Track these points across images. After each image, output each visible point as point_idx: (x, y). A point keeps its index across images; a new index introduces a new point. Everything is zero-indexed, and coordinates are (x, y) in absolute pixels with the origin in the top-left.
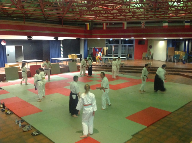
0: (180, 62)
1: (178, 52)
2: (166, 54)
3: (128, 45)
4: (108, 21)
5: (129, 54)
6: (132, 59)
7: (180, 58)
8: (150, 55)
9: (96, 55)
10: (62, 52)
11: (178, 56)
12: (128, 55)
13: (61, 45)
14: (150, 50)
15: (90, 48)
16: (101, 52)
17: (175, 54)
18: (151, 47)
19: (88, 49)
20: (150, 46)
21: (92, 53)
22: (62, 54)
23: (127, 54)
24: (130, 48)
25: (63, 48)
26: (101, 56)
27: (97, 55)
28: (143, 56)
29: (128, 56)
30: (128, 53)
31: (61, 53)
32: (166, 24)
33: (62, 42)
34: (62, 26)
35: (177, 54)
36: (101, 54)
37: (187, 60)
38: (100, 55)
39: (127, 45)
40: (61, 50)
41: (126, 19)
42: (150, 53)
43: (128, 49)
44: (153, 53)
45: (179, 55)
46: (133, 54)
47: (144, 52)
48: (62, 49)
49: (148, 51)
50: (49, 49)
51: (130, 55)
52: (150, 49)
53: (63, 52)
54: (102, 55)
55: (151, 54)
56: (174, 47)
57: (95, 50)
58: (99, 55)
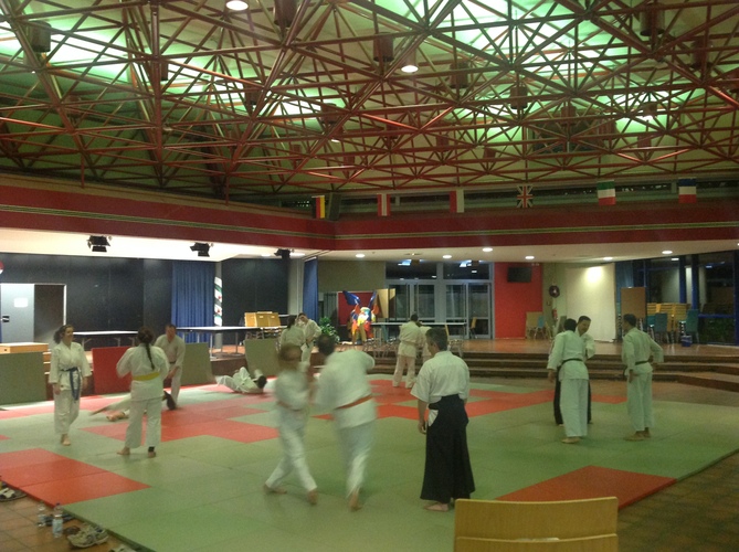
0: (671, 342)
1: (658, 306)
2: (617, 313)
3: (471, 286)
4: (394, 188)
5: (474, 319)
6: (488, 336)
7: (669, 329)
8: (555, 321)
9: (349, 320)
10: (218, 308)
11: (662, 317)
12: (471, 321)
13: (219, 282)
14: (551, 304)
15: (327, 295)
16: (371, 308)
17: (650, 312)
18: (555, 292)
19: (321, 299)
20: (552, 289)
21: (335, 312)
22: (221, 314)
23: (467, 318)
24: (476, 296)
25: (224, 290)
26: (369, 319)
27: (356, 318)
28: (527, 323)
29: (473, 325)
30: (472, 316)
31: (216, 310)
32: (611, 193)
33: (219, 271)
34: (227, 204)
35: (658, 311)
36: (370, 314)
37: (697, 335)
38: (367, 316)
39: (466, 282)
40: (214, 300)
41: (462, 179)
42: (554, 313)
43: (471, 300)
44: (563, 315)
45: (666, 315)
46: (488, 318)
47: (532, 311)
48: (218, 294)
49: (545, 307)
50: (171, 296)
51: (478, 321)
52: (554, 299)
53: (223, 305)
54: (373, 316)
55: (559, 318)
56: (642, 285)
57: (347, 301)
58: (363, 317)
